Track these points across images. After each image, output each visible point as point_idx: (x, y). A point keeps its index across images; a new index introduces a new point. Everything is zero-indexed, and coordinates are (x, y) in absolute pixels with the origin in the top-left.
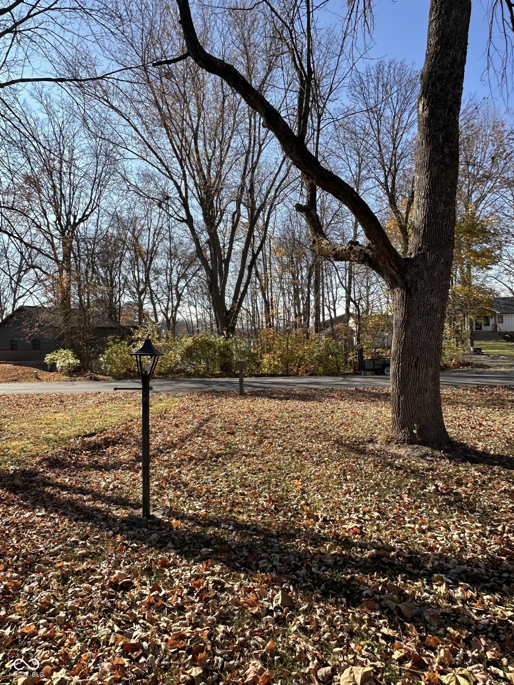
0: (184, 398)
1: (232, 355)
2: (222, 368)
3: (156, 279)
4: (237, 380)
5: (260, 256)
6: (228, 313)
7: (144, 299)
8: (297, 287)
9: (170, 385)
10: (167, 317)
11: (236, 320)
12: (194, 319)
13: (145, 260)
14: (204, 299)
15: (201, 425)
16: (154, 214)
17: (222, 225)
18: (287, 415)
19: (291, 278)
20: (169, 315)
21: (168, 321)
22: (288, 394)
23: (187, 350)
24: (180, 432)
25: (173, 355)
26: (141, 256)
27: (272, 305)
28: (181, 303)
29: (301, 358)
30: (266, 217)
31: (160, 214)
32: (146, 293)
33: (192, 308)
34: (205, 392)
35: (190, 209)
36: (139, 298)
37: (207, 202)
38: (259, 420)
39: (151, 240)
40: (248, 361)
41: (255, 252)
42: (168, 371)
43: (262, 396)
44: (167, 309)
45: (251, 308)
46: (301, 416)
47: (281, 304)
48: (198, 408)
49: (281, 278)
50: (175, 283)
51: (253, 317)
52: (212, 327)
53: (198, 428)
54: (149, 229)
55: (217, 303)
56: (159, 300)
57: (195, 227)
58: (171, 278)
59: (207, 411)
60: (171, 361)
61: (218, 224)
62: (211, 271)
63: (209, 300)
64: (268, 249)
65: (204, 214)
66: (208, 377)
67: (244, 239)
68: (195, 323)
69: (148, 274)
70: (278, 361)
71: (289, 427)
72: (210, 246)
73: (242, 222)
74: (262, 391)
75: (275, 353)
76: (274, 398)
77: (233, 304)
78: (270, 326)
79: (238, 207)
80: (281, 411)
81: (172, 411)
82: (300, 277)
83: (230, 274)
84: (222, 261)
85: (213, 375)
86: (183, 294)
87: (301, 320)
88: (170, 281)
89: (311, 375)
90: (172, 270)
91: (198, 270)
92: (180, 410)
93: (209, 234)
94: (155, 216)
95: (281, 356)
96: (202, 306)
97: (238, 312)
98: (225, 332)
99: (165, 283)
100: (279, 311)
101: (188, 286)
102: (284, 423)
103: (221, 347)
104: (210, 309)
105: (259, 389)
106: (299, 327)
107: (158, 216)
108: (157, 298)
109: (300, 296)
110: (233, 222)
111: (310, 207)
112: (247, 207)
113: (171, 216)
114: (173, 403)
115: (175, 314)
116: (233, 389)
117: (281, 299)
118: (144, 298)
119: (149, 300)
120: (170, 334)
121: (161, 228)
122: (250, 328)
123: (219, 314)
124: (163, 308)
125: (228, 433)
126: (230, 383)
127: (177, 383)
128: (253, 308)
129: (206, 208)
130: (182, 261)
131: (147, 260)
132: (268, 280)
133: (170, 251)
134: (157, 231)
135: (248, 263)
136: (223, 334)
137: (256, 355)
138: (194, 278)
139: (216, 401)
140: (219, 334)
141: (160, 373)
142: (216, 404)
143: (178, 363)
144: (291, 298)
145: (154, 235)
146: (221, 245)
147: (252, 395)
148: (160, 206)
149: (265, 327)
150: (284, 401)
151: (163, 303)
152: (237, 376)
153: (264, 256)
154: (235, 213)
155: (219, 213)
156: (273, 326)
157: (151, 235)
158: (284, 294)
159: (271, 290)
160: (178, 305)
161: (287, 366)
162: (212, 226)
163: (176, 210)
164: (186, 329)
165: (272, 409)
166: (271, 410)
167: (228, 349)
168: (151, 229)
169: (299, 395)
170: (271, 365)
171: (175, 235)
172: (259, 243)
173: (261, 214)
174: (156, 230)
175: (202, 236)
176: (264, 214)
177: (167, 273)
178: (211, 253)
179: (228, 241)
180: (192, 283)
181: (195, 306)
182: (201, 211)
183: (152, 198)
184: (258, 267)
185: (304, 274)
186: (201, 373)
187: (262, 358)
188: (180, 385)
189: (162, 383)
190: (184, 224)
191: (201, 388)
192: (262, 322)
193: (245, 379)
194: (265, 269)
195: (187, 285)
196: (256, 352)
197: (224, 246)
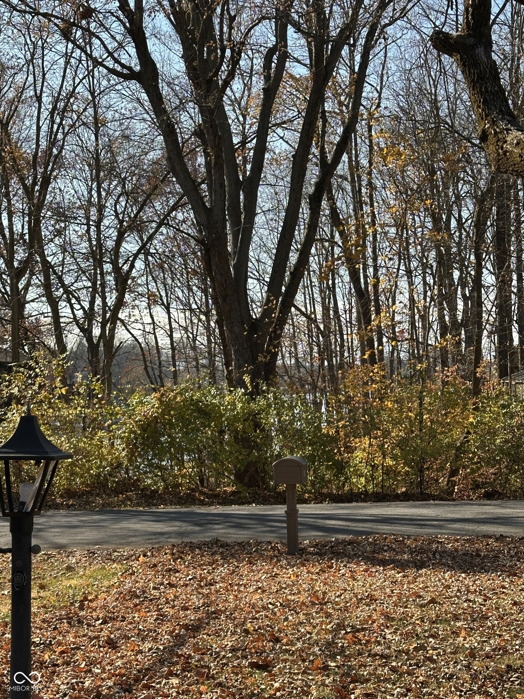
0: (135, 564)
1: (268, 439)
2: (239, 477)
3: (59, 233)
4: (280, 510)
5: (342, 168)
6: (255, 325)
7: (26, 288)
8: (448, 249)
9: (95, 526)
10: (90, 338)
11: (279, 345)
12: (164, 341)
13: (29, 181)
14: (190, 289)
15: (180, 641)
16: (50, 56)
17: (237, 85)
18: (418, 613)
19: (430, 225)
20: (96, 332)
21: (93, 347)
22: (421, 551)
23: (144, 428)
24: (119, 663)
25: (106, 442)
26: (17, 170)
27: (377, 300)
28: (127, 297)
29: (458, 449)
30: (358, 58)
31: (67, 56)
32: (32, 274)
33: (159, 313)
34: (192, 547)
35: (149, 43)
36: (15, 287)
37: (196, 22)
38: (340, 626)
39: (44, 128)
40: (311, 458)
41: (329, 157)
42: (92, 486)
43: (351, 558)
44: (90, 315)
45: (319, 309)
46: (456, 618)
47: (403, 298)
48: (171, 593)
49: (401, 225)
50: (110, 244)
51: (326, 334)
52: (212, 363)
53: (171, 651)
54: (39, 99)
55: (224, 300)
56: (67, 291)
57: (165, 90)
58: (99, 232)
59: (196, 601)
60: (102, 457)
61: (227, 83)
62: (208, 212)
63: (205, 291)
64: (364, 149)
65: (188, 57)
66: (202, 503)
67: (299, 124)
68: (167, 352)
69: (38, 222)
70: (394, 458)
71: (422, 647)
72: (204, 143)
73: (292, 77)
74: (350, 543)
75: (386, 434)
76: (384, 563)
77: (268, 301)
78: (372, 360)
79: (281, 36)
80: (402, 602)
81: (100, 602)
82: (454, 223)
83: (259, 219)
84: (237, 185)
85: (216, 496)
86: (134, 273)
87: (459, 343)
88: (98, 239)
89: (489, 496)
90: (101, 208)
91: (174, 208)
92: (122, 597)
93: (201, 111)
94: (55, 63)
95: (402, 443)
96: (187, 307)
97: (282, 321)
98: (247, 379)
99: (86, 244)
100: (397, 318)
101: (147, 254)
102: (407, 636)
103: (235, 418)
104: (207, 314)
105: (341, 537)
106: (455, 361)
107: (62, 61)
108: (63, 285)
109: (456, 274)
110: (267, 78)
111: (472, 40)
112: (306, 34)
113: (97, 63)
114: (105, 577)
115: (113, 330)
116: (269, 537)
117: (403, 284)
118: (28, 285)
119: (40, 291)
120: (97, 386)
121: (72, 94)
122: (316, 363)
123: (231, 331)
124: (80, 314)
125: (253, 665)
126: (262, 519)
127: (116, 521)
128: (326, 309)
129: (194, 40)
130: (129, 186)
131: (35, 183)
132: (365, 235)
133: (97, 159)
134: (61, 105)
135: (309, 189)
136: (243, 384)
137: (334, 440)
138: (163, 230)
139: (223, 570)
140: (231, 383)
141: (69, 493)
142: (223, 579)
143: (120, 465)
144: (430, 280)
145: (52, 113)
146: (236, 140)
147: (321, 554)
148: (66, 35)
149: (358, 363)
150: (411, 572)
151: (78, 300)
152: (280, 499)
153: (354, 166)
154: (271, 52)
155: (228, 53)
156: (381, 359)
157: (45, 114)
158: (409, 273)
159: (375, 259)
160: (120, 303)
161: (421, 471)
162: (208, 91)
163: (112, 45)
164: (140, 369)
165: (377, 594)
166: (372, 599)
167: (257, 425)
168: (44, 99)
169: (453, 555)
170: (374, 467)
171: (109, 115)
172: (340, 130)
173: (345, 51)
174: (57, 100)
175: (184, 117)
176: (351, 52)
177: (88, 218)
178: (208, 164)
179: (255, 128)
180: (157, 246)
181: (168, 308)
182: (178, 48)
183: (45, 15)
184: (338, 195)
185: (465, 214)
186: (183, 491)
187: (350, 450)
188: (125, 524)
189: (74, 520)
190: (134, 85)
191: (181, 534)
192: (351, 349)
193: (302, 509)
194: (358, 204)
195: (144, 249)
196: (332, 432)
197: (243, 143)
